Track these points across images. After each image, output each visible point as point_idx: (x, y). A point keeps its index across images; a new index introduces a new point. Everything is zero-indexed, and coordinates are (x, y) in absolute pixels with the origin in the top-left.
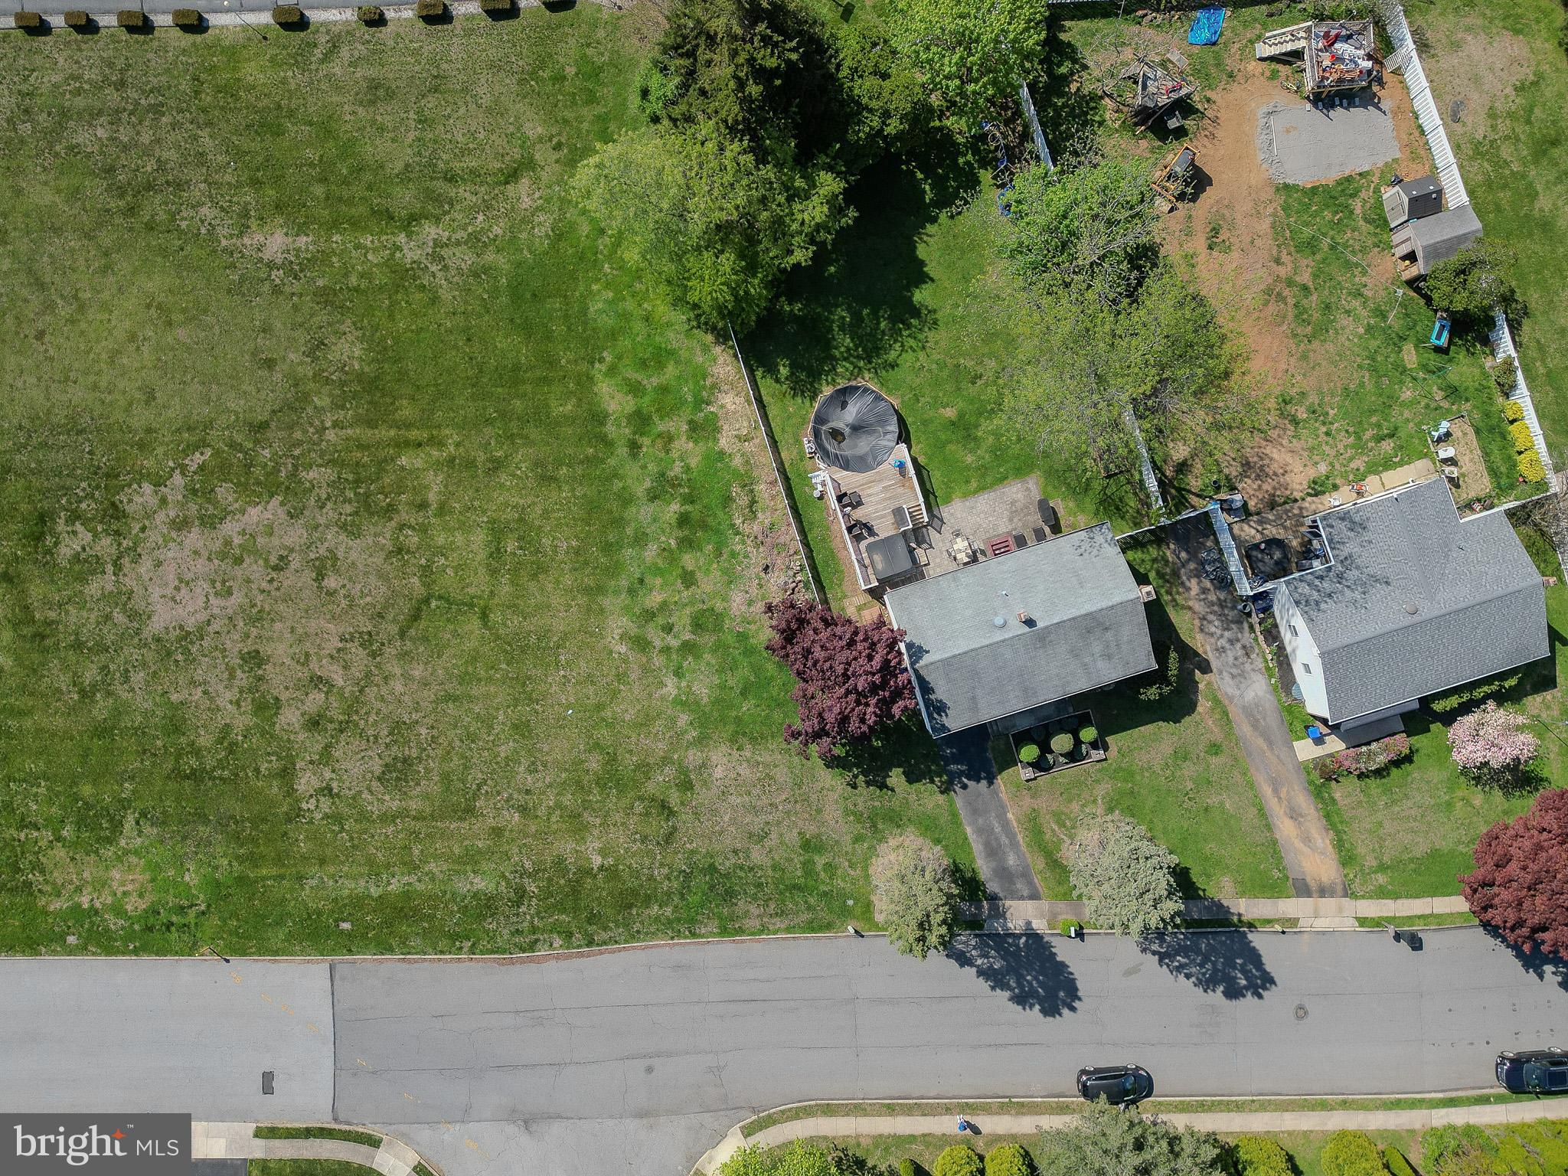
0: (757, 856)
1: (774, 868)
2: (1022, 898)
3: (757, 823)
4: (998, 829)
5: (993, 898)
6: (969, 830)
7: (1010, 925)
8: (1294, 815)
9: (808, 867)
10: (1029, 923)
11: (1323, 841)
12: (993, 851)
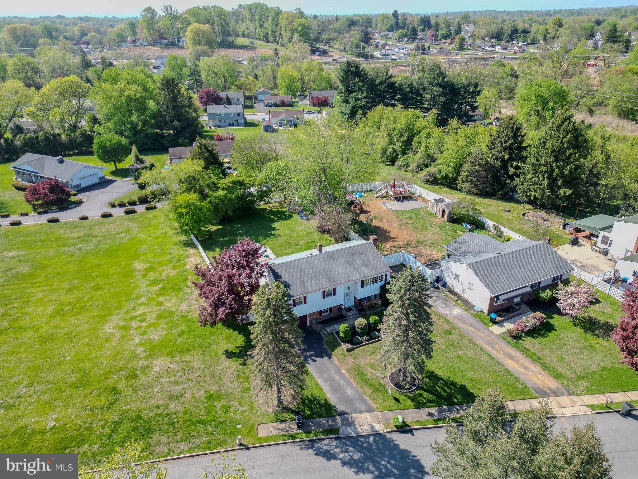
0: (174, 406)
1: (185, 412)
2: (361, 412)
3: (177, 390)
4: (337, 378)
5: (343, 414)
6: (319, 381)
7: (360, 430)
8: (511, 358)
9: (209, 410)
10: (372, 427)
11: (536, 368)
12: (336, 389)
